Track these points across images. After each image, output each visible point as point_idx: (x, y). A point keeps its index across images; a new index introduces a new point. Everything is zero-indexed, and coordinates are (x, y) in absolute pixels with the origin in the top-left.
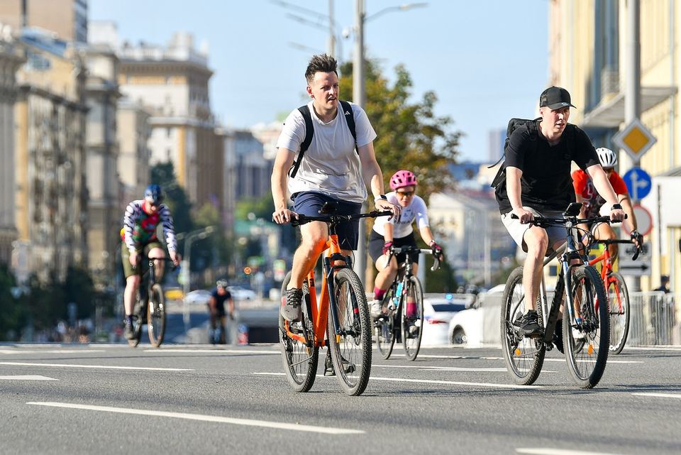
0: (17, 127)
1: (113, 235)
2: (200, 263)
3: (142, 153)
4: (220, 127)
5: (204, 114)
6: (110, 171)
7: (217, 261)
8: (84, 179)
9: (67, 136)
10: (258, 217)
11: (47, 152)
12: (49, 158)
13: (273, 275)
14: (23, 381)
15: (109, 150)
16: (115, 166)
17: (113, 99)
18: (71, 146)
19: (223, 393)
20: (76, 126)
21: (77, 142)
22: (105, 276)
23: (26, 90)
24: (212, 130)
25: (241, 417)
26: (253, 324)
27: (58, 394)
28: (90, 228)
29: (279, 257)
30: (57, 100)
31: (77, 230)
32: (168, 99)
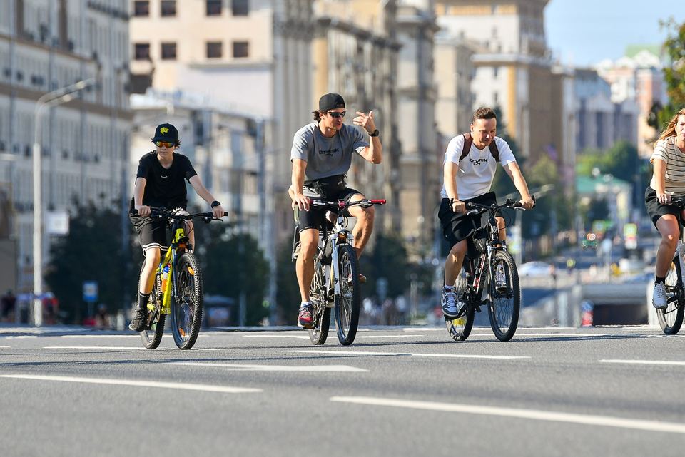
0: (315, 68)
1: (431, 195)
2: (535, 229)
3: (464, 98)
4: (558, 64)
5: (539, 49)
6: (425, 120)
7: (554, 225)
8: (395, 129)
9: (374, 77)
10: (603, 172)
11: (351, 97)
12: (353, 105)
13: (623, 241)
14: (326, 372)
15: (424, 94)
16: (433, 114)
17: (429, 33)
18: (379, 91)
19: (566, 385)
20: (385, 67)
21: (387, 85)
22: (421, 246)
23: (326, 23)
24: (547, 69)
25: (588, 413)
26: (599, 301)
27: (367, 388)
28: (402, 188)
29: (630, 221)
30: (362, 36)
31: (387, 191)
32: (495, 31)
